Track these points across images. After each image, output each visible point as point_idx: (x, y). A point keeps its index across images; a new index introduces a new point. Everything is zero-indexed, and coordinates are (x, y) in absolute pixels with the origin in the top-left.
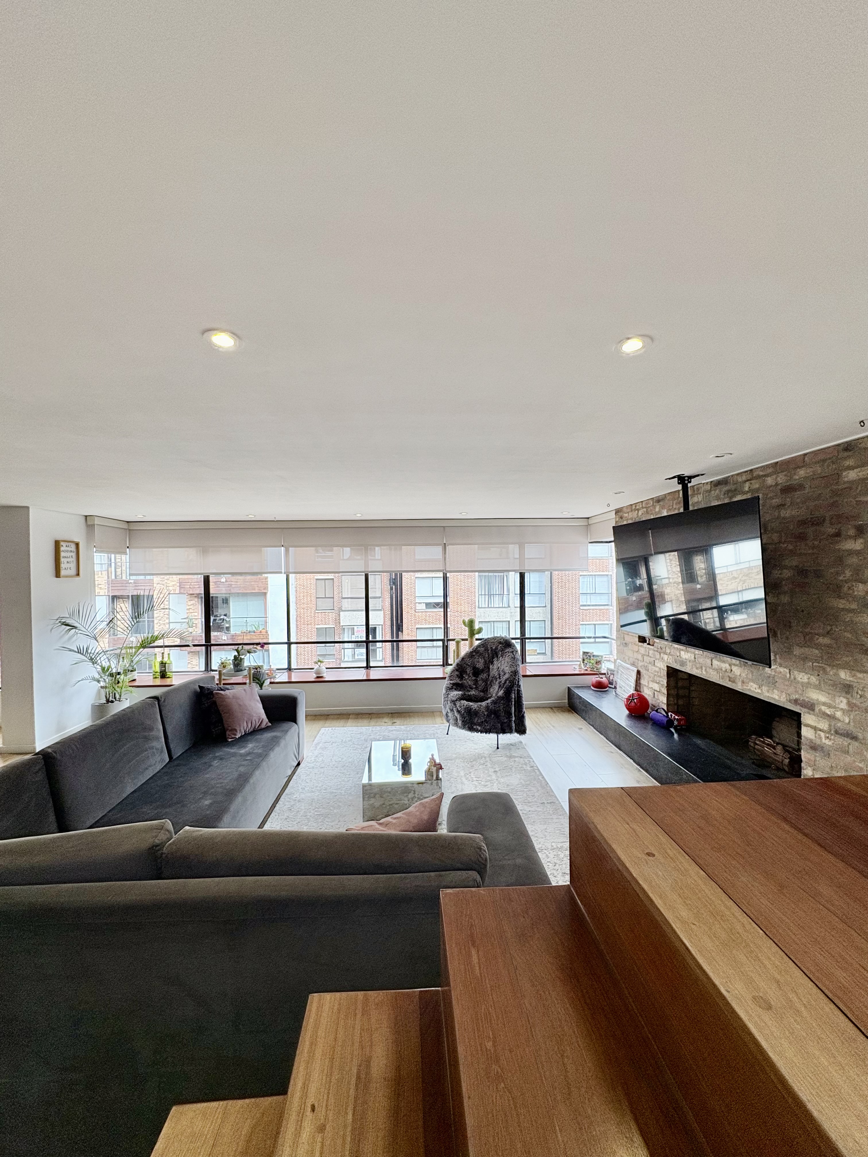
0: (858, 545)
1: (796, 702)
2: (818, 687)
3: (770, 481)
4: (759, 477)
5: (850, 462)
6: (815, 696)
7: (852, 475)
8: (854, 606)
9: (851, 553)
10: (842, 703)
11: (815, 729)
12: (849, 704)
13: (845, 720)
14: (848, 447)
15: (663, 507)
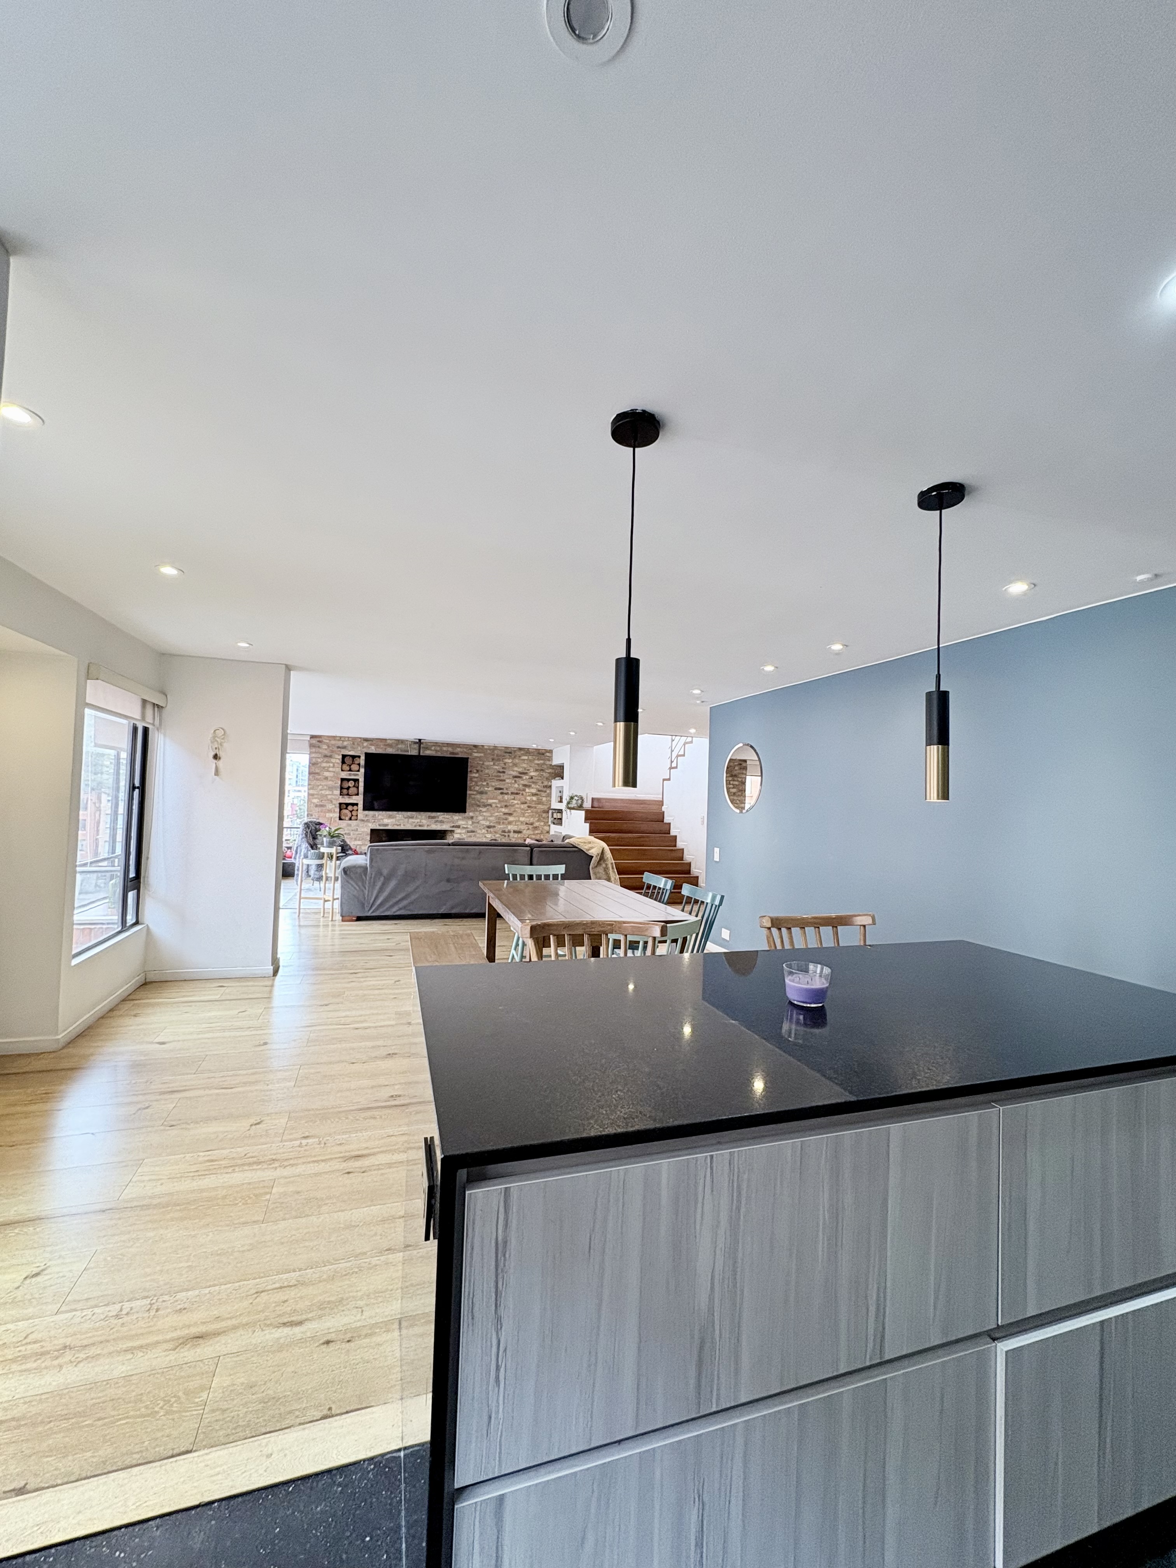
0: (477, 775)
1: (453, 827)
2: (462, 820)
3: (445, 749)
4: (439, 746)
5: (475, 751)
6: (460, 823)
7: (476, 755)
8: (475, 793)
9: (475, 777)
10: (470, 822)
11: (460, 833)
12: (473, 823)
13: (471, 828)
14: (475, 746)
15: (371, 745)
